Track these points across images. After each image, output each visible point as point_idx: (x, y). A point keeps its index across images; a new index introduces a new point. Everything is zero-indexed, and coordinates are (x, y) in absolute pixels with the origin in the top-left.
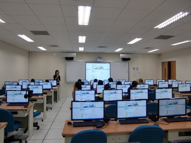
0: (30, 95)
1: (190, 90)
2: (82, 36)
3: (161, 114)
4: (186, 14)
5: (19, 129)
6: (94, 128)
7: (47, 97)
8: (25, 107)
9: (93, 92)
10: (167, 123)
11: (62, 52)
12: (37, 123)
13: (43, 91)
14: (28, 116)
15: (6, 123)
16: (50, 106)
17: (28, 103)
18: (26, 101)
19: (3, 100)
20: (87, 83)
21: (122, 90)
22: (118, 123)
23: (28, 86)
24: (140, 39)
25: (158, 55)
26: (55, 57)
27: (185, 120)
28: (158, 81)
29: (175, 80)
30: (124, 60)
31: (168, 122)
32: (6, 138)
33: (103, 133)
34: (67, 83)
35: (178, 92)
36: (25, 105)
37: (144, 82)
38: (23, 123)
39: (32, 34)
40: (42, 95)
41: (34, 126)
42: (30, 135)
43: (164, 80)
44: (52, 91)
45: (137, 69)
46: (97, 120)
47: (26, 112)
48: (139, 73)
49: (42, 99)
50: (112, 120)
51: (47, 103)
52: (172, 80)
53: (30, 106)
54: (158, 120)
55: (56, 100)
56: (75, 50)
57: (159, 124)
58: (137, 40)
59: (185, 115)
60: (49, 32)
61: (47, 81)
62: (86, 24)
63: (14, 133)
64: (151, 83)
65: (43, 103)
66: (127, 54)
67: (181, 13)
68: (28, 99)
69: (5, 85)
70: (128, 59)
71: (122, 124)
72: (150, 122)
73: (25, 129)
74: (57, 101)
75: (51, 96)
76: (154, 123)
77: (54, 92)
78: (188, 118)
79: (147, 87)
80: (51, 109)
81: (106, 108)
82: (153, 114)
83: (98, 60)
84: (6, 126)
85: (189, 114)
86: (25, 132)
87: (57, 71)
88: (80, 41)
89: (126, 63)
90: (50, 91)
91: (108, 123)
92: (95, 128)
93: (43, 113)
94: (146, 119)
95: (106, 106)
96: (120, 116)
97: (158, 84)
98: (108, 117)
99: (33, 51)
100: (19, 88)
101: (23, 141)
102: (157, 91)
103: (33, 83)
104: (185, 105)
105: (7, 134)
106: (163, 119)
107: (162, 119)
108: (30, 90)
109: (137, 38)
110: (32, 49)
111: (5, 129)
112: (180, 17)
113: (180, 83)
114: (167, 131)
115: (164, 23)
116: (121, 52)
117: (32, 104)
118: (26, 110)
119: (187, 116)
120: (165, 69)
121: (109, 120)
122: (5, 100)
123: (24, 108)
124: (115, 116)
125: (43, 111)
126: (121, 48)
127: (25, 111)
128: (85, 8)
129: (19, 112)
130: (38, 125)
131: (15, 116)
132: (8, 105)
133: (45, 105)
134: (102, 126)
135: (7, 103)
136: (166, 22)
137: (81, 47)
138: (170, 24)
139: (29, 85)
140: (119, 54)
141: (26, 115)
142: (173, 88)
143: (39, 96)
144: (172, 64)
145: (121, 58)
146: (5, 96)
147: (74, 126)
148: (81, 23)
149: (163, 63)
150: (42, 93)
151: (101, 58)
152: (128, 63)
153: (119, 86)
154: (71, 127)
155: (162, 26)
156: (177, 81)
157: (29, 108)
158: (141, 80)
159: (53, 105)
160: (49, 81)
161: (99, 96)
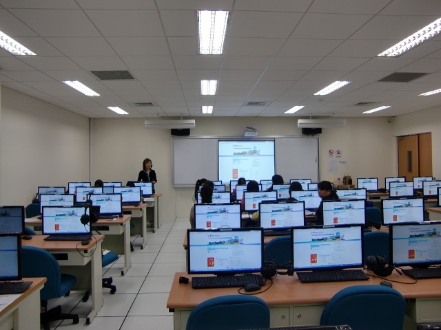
0: (93, 216)
2: (209, 78)
5: (72, 292)
6: (240, 291)
7: (133, 220)
8: (83, 244)
9: (237, 208)
10: (413, 281)
11: (163, 118)
12: (110, 280)
13: (123, 207)
14: (90, 264)
15: (43, 279)
16: (138, 240)
17: (90, 234)
18: (85, 231)
19: (36, 229)
20: (222, 188)
21: (302, 204)
22: (295, 281)
23: (89, 196)
24: (345, 83)
25: (388, 120)
26: (147, 128)
28: (388, 180)
29: (430, 179)
30: (308, 132)
31: (414, 278)
32: (44, 312)
33: (260, 303)
34: (175, 188)
35: (438, 206)
36: (83, 238)
37: (354, 183)
38: (79, 279)
39: (95, 78)
40: (121, 216)
41: (104, 286)
42: (97, 307)
43: (403, 180)
44: (144, 207)
45: (338, 153)
46: (248, 273)
47: (86, 255)
48: (344, 163)
49: (122, 224)
50: (281, 273)
51: (132, 235)
52: (423, 179)
53: (93, 240)
54: (390, 273)
55: (151, 227)
56: (193, 113)
57: (393, 284)
58: (337, 85)
60: (133, 73)
61: (131, 184)
62: (216, 51)
63: (61, 301)
64: (373, 186)
65: (123, 233)
66: (314, 118)
68: (90, 225)
69: (39, 195)
70: (317, 131)
71: (304, 282)
72: (371, 278)
73: (84, 292)
74: (155, 229)
75: (141, 219)
76: (380, 280)
77: (148, 208)
79: (361, 194)
80: (142, 248)
81: (266, 244)
82: (377, 258)
83: (247, 134)
84: (43, 286)
86: (85, 299)
87: (147, 161)
88: (205, 92)
89: (312, 140)
90: (139, 207)
91: (271, 279)
92: (243, 291)
93: (123, 256)
95: (268, 240)
96: (299, 263)
97: (387, 188)
98: (271, 266)
99: (97, 117)
100: (69, 200)
101: (80, 319)
102: (388, 204)
103: (99, 190)
105: (47, 303)
106: (403, 270)
107: (400, 270)
108: (94, 204)
109: (337, 82)
111: (42, 291)
114: (412, 300)
116: (299, 115)
117: (98, 237)
118: (86, 251)
120: (410, 154)
121: (274, 273)
122: (40, 227)
123: (80, 246)
124: (289, 264)
125: (123, 253)
126: (300, 105)
127: (83, 252)
128: (213, 16)
129: (70, 255)
130: (113, 284)
131: (62, 263)
132: (46, 240)
133: (128, 239)
134: (258, 286)
135: (44, 234)
136: (406, 40)
137: (208, 105)
138: (416, 46)
139: (91, 194)
140: (294, 118)
141: (86, 261)
142: (425, 198)
143: (115, 219)
144: (422, 141)
145: (299, 128)
146: (39, 218)
147: (195, 288)
148: (205, 49)
149: (401, 139)
150: (120, 211)
151: (252, 129)
152: (315, 140)
153: (296, 194)
154: (187, 289)
155: (398, 51)
156: (434, 179)
157: (93, 245)
158: (347, 180)
159: (145, 239)
160: (136, 184)
161: (251, 216)
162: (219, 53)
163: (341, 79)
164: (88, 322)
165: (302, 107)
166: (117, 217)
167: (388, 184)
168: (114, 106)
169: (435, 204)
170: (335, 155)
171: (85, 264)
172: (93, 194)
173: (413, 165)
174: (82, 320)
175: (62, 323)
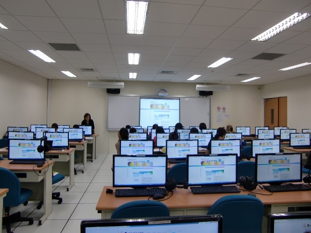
0: (47, 146)
1: (309, 144)
2: (134, 52)
3: (260, 179)
4: (305, 15)
5: (29, 202)
6: (150, 199)
7: (76, 152)
8: (38, 167)
9: (150, 143)
10: (270, 193)
11: (101, 80)
12: (58, 194)
13: (70, 143)
14: (43, 181)
15: (6, 190)
16: (80, 166)
17: (43, 160)
18: (40, 157)
19: (4, 156)
20: (142, 131)
21: (197, 141)
22: (189, 193)
23: (45, 133)
24: (229, 59)
25: (258, 87)
26: (89, 87)
27: (299, 189)
28: (257, 129)
29: (286, 128)
30: (203, 94)
31: (270, 191)
32: (7, 216)
33: (164, 207)
34: (108, 131)
35: (290, 146)
36: (39, 162)
37: (234, 130)
38: (34, 192)
39: (51, 49)
40: (68, 149)
41: (53, 198)
42: (47, 213)
43: (267, 128)
44: (85, 143)
45: (224, 109)
46: (155, 187)
47: (40, 174)
48: (227, 116)
49: (68, 154)
50: (179, 187)
51: (75, 163)
52: (281, 128)
53: (46, 164)
54: (255, 188)
55: (90, 159)
56: (123, 78)
57: (256, 195)
58: (223, 61)
59: (300, 181)
60: (80, 46)
61: (76, 127)
62: (139, 31)
63: (21, 208)
64: (247, 132)
65: (69, 161)
66: (207, 84)
67: (296, 14)
68: (44, 153)
69: (8, 132)
70: (210, 93)
71: (195, 193)
72: (242, 192)
73: (40, 201)
74: (93, 160)
75: (82, 152)
76: (248, 193)
77: (88, 144)
78: (305, 186)
79: (239, 136)
80: (83, 172)
81: (169, 169)
82: (246, 178)
83: (160, 94)
84: (5, 195)
85: (306, 180)
86: (39, 207)
88: (131, 62)
89: (206, 100)
90: (81, 143)
91: (172, 192)
92: (151, 199)
93: (69, 177)
94: (235, 186)
95: (171, 166)
96: (192, 180)
97: (257, 134)
98: (172, 182)
99: (54, 78)
100: (31, 135)
101: (35, 222)
102: (255, 143)
103: (53, 130)
104: (300, 164)
105: (9, 210)
106: (264, 186)
107: (262, 186)
108: (48, 139)
109: (224, 58)
110: (52, 75)
111: (5, 199)
112: (294, 20)
113: (294, 131)
114: (268, 206)
115: (268, 31)
116: (197, 82)
117: (49, 161)
118: (40, 172)
119: (303, 182)
120: (272, 111)
121: (174, 187)
122: (7, 155)
123: (36, 168)
124: (185, 181)
125: (68, 175)
126: (198, 75)
127: (38, 172)
128: (137, 5)
129: (28, 174)
130: (60, 197)
131: (22, 180)
132: (11, 163)
133: (73, 166)
134: (162, 196)
135: (9, 159)
136: (271, 29)
137: (133, 72)
138: (277, 34)
139: (46, 132)
140: (193, 84)
141: (40, 179)
142: (281, 141)
143: (63, 150)
144: (281, 102)
145: (197, 91)
146: (7, 149)
147: (117, 196)
148: (131, 30)
149: (267, 100)
150: (67, 145)
151: (164, 91)
152: (208, 100)
153: (193, 136)
154: (112, 197)
155: (265, 37)
156: (288, 129)
157: (46, 167)
158: (229, 128)
159: (86, 166)
160: (80, 127)
161: (161, 150)
162: (141, 33)
163: (227, 57)
164: (40, 224)
165: (200, 76)
166: (65, 149)
167: (257, 131)
168: (66, 70)
169: (288, 145)
170: (221, 110)
171: (39, 181)
172: (48, 132)
173: (275, 118)
174: (36, 222)
175: (21, 225)
